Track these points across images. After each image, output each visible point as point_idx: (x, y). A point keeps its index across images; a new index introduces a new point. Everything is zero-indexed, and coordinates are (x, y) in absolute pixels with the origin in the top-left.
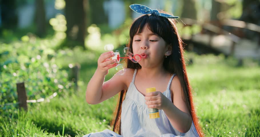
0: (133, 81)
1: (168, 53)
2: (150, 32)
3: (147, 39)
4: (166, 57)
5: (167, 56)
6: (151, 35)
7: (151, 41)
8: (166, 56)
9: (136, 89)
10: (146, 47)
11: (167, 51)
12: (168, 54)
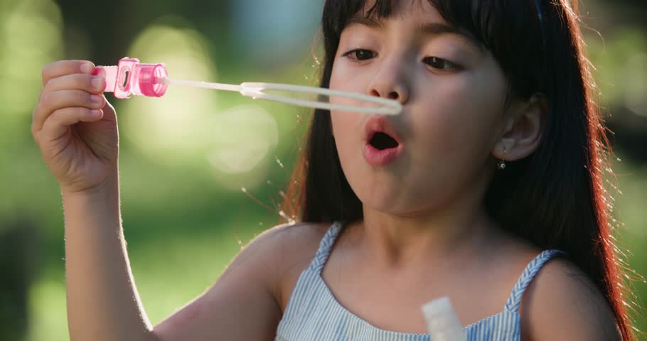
0: (316, 262)
1: (508, 146)
2: (431, 16)
3: (413, 48)
4: (502, 166)
5: (506, 162)
6: (434, 30)
7: (428, 60)
8: (499, 161)
9: (330, 297)
10: (398, 90)
11: (508, 135)
12: (510, 149)
